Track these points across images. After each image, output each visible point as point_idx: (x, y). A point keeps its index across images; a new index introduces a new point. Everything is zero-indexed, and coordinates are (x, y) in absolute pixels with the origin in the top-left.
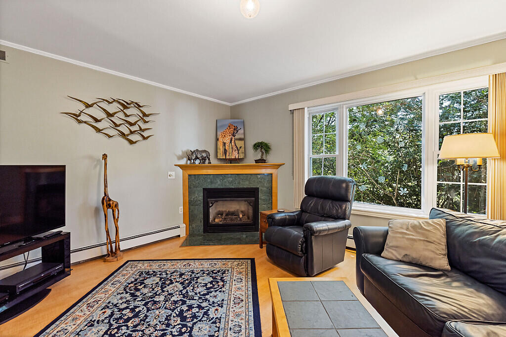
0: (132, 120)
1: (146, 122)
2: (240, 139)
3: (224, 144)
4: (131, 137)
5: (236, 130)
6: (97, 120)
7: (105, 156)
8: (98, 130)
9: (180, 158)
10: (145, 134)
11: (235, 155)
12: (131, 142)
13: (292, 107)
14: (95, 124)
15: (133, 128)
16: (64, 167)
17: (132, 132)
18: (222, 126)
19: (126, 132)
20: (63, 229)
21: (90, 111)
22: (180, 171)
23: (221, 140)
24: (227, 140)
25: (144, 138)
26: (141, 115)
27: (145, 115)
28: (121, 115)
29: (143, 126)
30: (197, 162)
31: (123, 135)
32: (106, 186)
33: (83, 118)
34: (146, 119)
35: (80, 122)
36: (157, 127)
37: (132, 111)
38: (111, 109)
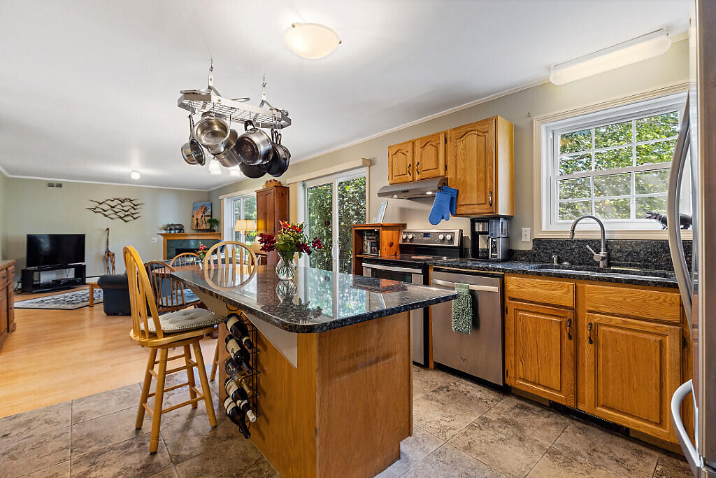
0: (126, 209)
1: (135, 209)
2: (208, 216)
3: (197, 219)
4: (126, 219)
5: (206, 209)
6: (105, 211)
7: (108, 229)
8: (106, 216)
9: (161, 229)
10: (135, 216)
11: (204, 227)
12: (126, 221)
13: (220, 197)
14: (105, 213)
15: (126, 213)
16: (84, 235)
17: (126, 216)
18: (196, 207)
19: (122, 216)
20: (83, 264)
21: (100, 206)
22: (162, 238)
23: (195, 216)
24: (199, 217)
25: (135, 219)
26: (132, 205)
27: (135, 205)
28: (120, 207)
29: (133, 211)
30: (173, 232)
31: (121, 218)
32: (108, 244)
33: (97, 210)
34: (135, 207)
35: (96, 212)
36: (143, 212)
37: (126, 203)
38: (113, 204)
